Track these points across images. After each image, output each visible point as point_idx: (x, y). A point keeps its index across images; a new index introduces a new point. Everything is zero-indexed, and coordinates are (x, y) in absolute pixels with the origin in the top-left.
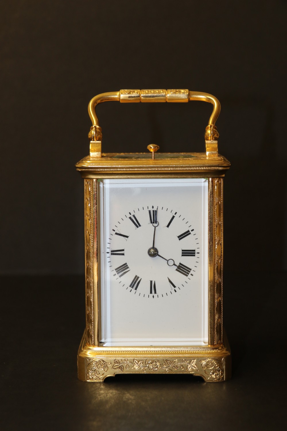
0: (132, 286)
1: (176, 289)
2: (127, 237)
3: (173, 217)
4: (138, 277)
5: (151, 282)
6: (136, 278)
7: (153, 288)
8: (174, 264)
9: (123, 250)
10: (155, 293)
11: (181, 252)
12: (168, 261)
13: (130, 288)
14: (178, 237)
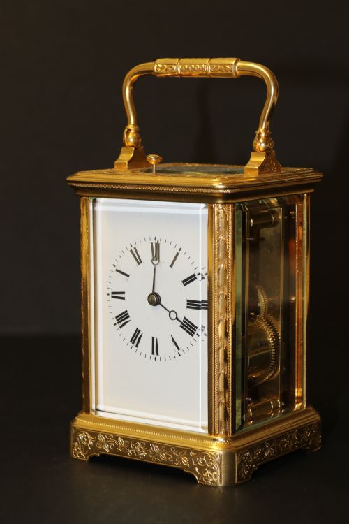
0: (133, 341)
1: (180, 352)
2: (128, 276)
3: (178, 254)
4: (139, 331)
5: (153, 338)
6: (137, 331)
7: (155, 347)
8: (177, 318)
9: (124, 293)
10: (157, 354)
11: (186, 302)
12: (170, 312)
13: (131, 344)
14: (183, 282)
